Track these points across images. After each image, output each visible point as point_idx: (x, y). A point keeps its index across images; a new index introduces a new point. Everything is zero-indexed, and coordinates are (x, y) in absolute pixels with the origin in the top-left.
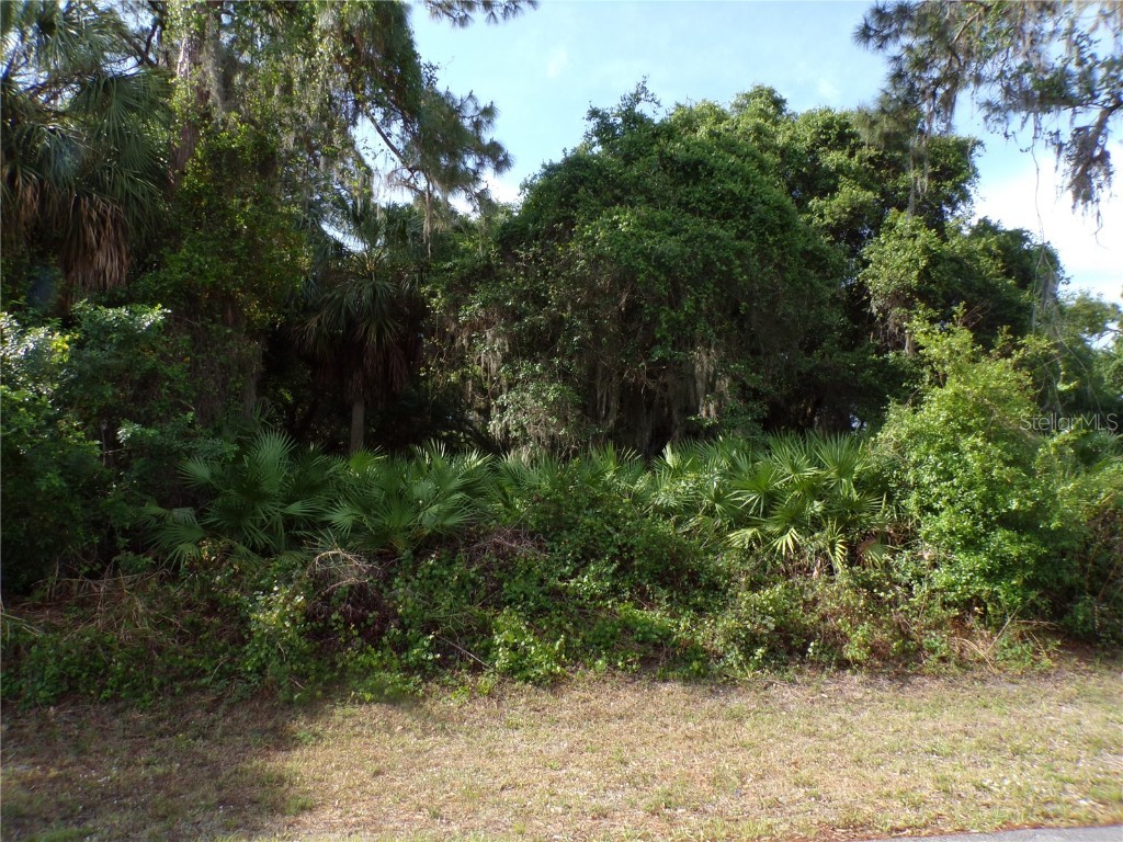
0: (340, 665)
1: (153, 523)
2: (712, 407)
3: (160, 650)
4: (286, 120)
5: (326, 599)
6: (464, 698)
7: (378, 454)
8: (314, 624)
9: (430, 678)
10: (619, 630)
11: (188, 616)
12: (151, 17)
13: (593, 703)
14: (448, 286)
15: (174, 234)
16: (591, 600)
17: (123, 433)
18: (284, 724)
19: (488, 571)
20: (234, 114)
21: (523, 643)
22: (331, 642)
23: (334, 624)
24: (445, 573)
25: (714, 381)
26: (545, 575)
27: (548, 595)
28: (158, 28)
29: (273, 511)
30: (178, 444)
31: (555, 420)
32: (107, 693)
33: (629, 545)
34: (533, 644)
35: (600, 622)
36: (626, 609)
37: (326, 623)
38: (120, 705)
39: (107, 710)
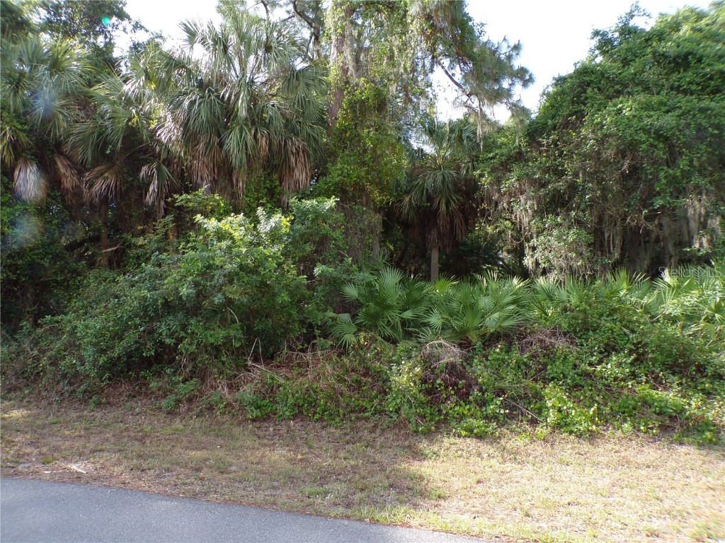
0: (444, 412)
1: (330, 322)
2: (704, 240)
3: (341, 394)
4: (392, 77)
5: (433, 371)
6: (527, 440)
7: (453, 280)
8: (427, 385)
9: (503, 425)
10: (639, 404)
11: (355, 376)
12: (309, 32)
13: (623, 454)
14: (492, 169)
15: (333, 155)
16: (614, 381)
17: (317, 271)
18: (415, 444)
19: (535, 357)
20: (363, 79)
21: (565, 408)
22: (437, 397)
23: (438, 386)
24: (507, 357)
25: (706, 221)
26: (577, 362)
27: (581, 375)
28: (313, 38)
29: (394, 316)
30: (345, 276)
31: (574, 255)
32: (317, 416)
33: (643, 343)
34: (573, 408)
35: (624, 397)
36: (643, 389)
37: (433, 386)
38: (324, 424)
39: (318, 425)
